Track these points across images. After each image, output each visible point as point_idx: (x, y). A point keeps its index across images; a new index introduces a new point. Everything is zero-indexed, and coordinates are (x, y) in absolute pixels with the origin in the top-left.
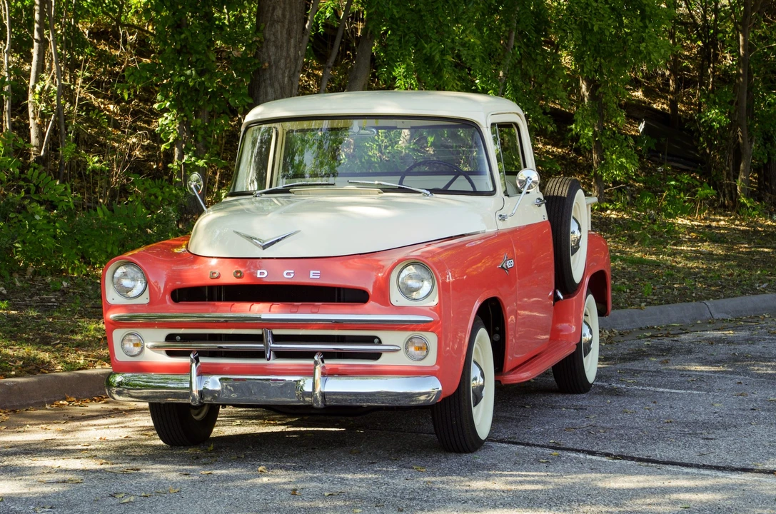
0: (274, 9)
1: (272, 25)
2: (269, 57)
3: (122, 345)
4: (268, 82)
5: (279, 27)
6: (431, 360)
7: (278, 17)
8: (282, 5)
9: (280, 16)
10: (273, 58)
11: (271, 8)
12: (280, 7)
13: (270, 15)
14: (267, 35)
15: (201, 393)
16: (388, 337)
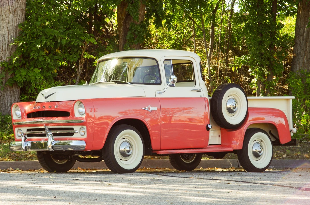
0: (300, 30)
1: (298, 37)
2: (298, 51)
3: (17, 133)
4: (297, 62)
5: (302, 38)
6: (85, 136)
7: (301, 33)
8: (303, 28)
9: (302, 33)
10: (299, 51)
11: (298, 30)
12: (302, 29)
13: (298, 32)
14: (297, 41)
15: (26, 148)
16: (76, 128)
